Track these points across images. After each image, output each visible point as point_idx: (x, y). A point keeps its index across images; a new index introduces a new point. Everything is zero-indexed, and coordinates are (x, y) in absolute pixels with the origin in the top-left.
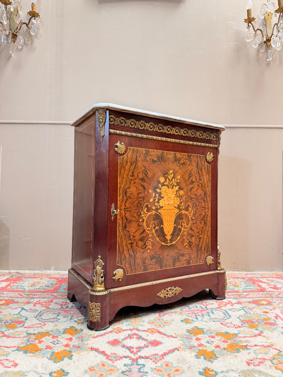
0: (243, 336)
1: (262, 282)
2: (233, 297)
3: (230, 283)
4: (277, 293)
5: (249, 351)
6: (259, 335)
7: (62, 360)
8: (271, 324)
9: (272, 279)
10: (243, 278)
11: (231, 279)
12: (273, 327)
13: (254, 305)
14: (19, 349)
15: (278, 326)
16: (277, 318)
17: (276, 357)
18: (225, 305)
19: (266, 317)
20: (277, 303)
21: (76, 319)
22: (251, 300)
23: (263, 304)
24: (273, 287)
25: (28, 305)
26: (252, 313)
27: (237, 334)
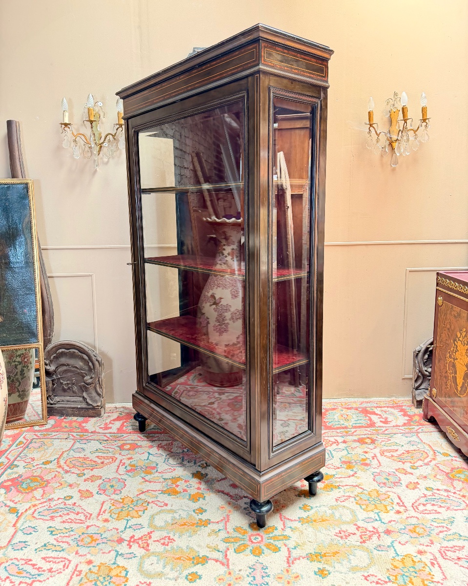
0: (339, 477)
1: (374, 413)
2: (340, 435)
3: (342, 416)
4: (384, 429)
5: (339, 490)
6: (353, 475)
7: (198, 500)
8: (366, 465)
9: (386, 409)
10: (356, 409)
11: (344, 410)
12: (366, 467)
13: (358, 444)
14: (163, 492)
15: (372, 466)
16: (373, 459)
17: (360, 495)
18: (331, 445)
19: (364, 457)
20: (380, 440)
21: (200, 463)
22: (356, 438)
23: (367, 443)
24: (383, 420)
25: (151, 449)
26: (353, 453)
27: (334, 475)
